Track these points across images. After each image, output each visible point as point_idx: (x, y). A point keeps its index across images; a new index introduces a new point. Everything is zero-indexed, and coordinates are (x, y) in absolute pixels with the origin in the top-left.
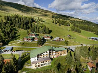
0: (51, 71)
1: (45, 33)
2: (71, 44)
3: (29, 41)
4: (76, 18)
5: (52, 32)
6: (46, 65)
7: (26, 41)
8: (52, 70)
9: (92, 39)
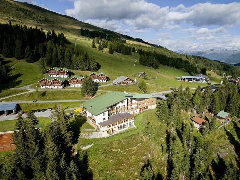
0: (140, 137)
1: (87, 70)
2: (152, 90)
3: (56, 87)
4: (137, 40)
5: (101, 68)
6: (126, 128)
7: (49, 89)
8: (142, 135)
9: (184, 79)
